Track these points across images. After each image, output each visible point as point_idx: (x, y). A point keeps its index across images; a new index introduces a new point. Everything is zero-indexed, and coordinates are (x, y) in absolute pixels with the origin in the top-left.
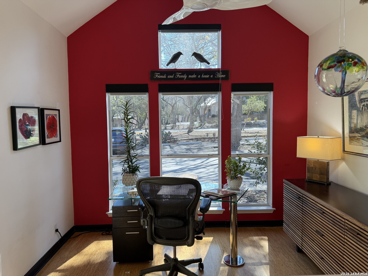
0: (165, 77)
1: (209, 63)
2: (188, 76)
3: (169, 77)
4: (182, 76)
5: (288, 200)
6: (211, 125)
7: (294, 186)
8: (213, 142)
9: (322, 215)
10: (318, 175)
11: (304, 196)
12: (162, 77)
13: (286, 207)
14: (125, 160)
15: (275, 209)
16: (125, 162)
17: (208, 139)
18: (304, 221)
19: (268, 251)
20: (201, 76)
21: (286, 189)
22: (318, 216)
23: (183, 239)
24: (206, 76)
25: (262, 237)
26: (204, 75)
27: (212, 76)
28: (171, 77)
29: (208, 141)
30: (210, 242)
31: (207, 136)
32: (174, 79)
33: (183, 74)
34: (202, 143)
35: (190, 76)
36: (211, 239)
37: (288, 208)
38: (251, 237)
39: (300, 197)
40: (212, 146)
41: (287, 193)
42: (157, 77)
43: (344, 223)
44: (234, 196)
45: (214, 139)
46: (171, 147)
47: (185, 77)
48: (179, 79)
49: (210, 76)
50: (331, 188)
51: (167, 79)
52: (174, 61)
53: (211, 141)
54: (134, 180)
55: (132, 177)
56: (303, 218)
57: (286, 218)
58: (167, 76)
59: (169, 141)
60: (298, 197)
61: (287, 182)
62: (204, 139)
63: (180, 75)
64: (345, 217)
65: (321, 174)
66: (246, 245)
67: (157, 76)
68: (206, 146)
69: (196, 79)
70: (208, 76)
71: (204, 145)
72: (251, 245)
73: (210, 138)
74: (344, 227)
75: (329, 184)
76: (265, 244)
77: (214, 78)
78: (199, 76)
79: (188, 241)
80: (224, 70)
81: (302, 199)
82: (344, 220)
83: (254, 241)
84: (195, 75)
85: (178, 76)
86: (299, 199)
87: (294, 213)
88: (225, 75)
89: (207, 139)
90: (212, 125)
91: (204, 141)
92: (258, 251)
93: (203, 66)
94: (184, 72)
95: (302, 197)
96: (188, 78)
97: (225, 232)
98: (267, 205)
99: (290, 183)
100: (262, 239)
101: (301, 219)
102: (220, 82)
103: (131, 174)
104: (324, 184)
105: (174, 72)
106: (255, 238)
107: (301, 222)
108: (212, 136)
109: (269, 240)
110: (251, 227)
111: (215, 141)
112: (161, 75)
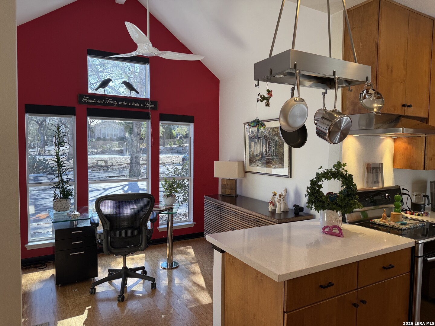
0: (94, 101)
1: (138, 93)
2: (118, 103)
3: (98, 102)
4: (112, 102)
5: (209, 211)
6: (96, 150)
7: (214, 199)
8: (107, 171)
9: (235, 216)
10: (229, 190)
11: (221, 205)
12: (91, 101)
13: (206, 217)
14: (57, 186)
15: (195, 223)
16: (56, 188)
17: (99, 167)
18: (221, 224)
19: (194, 255)
20: (131, 104)
21: (206, 203)
22: (232, 218)
23: (137, 246)
24: (136, 105)
25: (187, 247)
26: (134, 103)
27: (142, 105)
28: (101, 102)
29: (100, 170)
30: (144, 257)
31: (97, 164)
32: (104, 104)
33: (113, 100)
34: (92, 172)
35: (120, 103)
36: (144, 255)
37: (208, 218)
38: (178, 248)
39: (218, 207)
40: (107, 176)
41: (207, 206)
42: (86, 101)
43: (249, 217)
44: (171, 210)
45: (107, 167)
46: (48, 178)
47: (116, 103)
48: (108, 104)
49: (140, 105)
50: (238, 199)
51: (96, 103)
52: (104, 86)
53: (104, 170)
54: (68, 205)
55: (65, 202)
56: (221, 222)
57: (207, 226)
58: (96, 101)
59: (44, 170)
60: (217, 207)
61: (207, 197)
62: (93, 167)
63: (110, 100)
64: (250, 213)
65: (232, 189)
66: (176, 254)
67: (86, 99)
68: (99, 175)
69: (127, 106)
70: (138, 105)
71: (96, 174)
72: (180, 254)
73: (101, 167)
74: (249, 219)
75: (237, 196)
76: (191, 251)
77: (143, 107)
78: (130, 104)
79: (141, 247)
80: (153, 100)
81: (220, 208)
82: (249, 215)
83: (182, 250)
84: (125, 102)
85: (108, 101)
86: (218, 208)
87: (213, 221)
88: (154, 106)
89: (97, 168)
90: (98, 151)
91: (94, 170)
92: (187, 256)
93: (134, 94)
94: (114, 98)
95: (220, 207)
96: (118, 104)
97: (155, 248)
98: (189, 221)
99: (210, 198)
100: (188, 248)
101: (220, 223)
102: (150, 111)
103: (64, 199)
104: (234, 197)
105: (104, 97)
106: (182, 248)
107: (220, 225)
108: (103, 164)
109: (193, 248)
110: (176, 242)
111: (108, 169)
112: (90, 99)
